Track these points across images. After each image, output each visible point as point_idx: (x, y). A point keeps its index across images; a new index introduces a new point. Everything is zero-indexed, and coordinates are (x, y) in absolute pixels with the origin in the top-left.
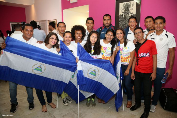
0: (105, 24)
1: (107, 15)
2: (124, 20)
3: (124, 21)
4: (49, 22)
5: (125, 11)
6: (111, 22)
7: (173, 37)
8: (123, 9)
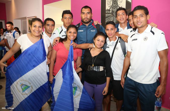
0: (84, 19)
1: (86, 7)
2: (112, 15)
3: (112, 17)
4: (29, 19)
5: (113, 4)
7: (162, 33)
8: (110, 2)
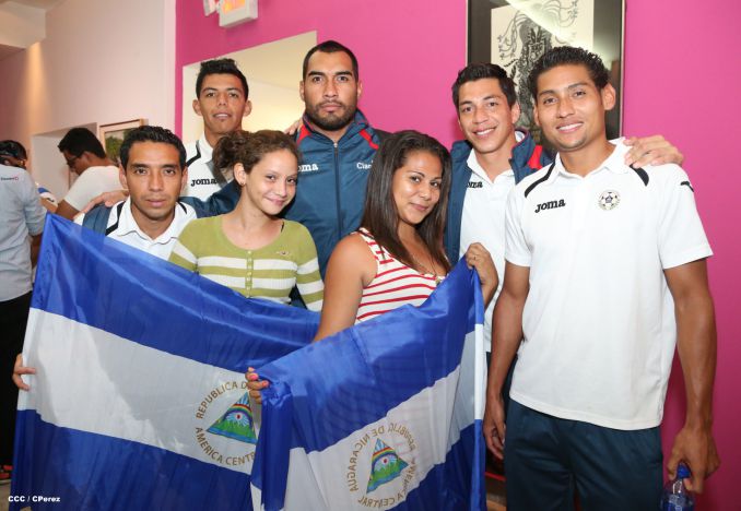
1: (330, 46)
5: (525, 52)
6: (355, 98)
7: (683, 184)
8: (514, 41)
